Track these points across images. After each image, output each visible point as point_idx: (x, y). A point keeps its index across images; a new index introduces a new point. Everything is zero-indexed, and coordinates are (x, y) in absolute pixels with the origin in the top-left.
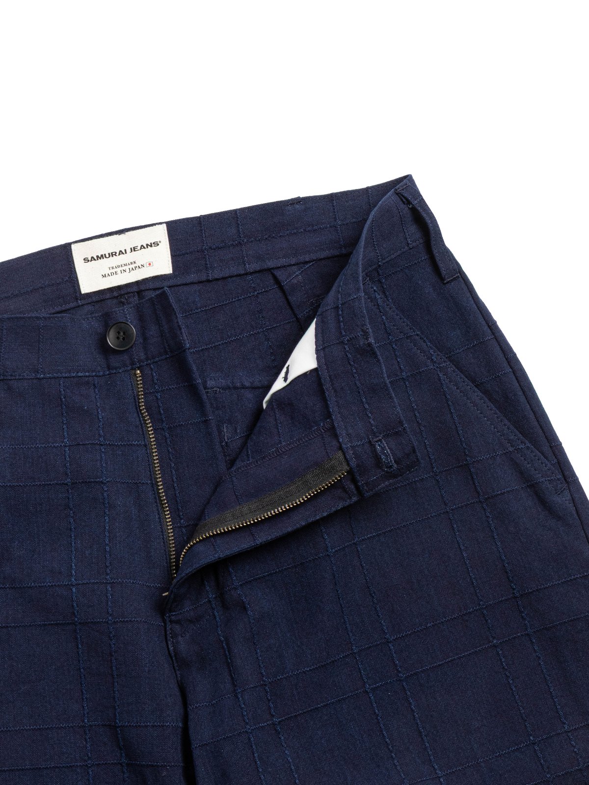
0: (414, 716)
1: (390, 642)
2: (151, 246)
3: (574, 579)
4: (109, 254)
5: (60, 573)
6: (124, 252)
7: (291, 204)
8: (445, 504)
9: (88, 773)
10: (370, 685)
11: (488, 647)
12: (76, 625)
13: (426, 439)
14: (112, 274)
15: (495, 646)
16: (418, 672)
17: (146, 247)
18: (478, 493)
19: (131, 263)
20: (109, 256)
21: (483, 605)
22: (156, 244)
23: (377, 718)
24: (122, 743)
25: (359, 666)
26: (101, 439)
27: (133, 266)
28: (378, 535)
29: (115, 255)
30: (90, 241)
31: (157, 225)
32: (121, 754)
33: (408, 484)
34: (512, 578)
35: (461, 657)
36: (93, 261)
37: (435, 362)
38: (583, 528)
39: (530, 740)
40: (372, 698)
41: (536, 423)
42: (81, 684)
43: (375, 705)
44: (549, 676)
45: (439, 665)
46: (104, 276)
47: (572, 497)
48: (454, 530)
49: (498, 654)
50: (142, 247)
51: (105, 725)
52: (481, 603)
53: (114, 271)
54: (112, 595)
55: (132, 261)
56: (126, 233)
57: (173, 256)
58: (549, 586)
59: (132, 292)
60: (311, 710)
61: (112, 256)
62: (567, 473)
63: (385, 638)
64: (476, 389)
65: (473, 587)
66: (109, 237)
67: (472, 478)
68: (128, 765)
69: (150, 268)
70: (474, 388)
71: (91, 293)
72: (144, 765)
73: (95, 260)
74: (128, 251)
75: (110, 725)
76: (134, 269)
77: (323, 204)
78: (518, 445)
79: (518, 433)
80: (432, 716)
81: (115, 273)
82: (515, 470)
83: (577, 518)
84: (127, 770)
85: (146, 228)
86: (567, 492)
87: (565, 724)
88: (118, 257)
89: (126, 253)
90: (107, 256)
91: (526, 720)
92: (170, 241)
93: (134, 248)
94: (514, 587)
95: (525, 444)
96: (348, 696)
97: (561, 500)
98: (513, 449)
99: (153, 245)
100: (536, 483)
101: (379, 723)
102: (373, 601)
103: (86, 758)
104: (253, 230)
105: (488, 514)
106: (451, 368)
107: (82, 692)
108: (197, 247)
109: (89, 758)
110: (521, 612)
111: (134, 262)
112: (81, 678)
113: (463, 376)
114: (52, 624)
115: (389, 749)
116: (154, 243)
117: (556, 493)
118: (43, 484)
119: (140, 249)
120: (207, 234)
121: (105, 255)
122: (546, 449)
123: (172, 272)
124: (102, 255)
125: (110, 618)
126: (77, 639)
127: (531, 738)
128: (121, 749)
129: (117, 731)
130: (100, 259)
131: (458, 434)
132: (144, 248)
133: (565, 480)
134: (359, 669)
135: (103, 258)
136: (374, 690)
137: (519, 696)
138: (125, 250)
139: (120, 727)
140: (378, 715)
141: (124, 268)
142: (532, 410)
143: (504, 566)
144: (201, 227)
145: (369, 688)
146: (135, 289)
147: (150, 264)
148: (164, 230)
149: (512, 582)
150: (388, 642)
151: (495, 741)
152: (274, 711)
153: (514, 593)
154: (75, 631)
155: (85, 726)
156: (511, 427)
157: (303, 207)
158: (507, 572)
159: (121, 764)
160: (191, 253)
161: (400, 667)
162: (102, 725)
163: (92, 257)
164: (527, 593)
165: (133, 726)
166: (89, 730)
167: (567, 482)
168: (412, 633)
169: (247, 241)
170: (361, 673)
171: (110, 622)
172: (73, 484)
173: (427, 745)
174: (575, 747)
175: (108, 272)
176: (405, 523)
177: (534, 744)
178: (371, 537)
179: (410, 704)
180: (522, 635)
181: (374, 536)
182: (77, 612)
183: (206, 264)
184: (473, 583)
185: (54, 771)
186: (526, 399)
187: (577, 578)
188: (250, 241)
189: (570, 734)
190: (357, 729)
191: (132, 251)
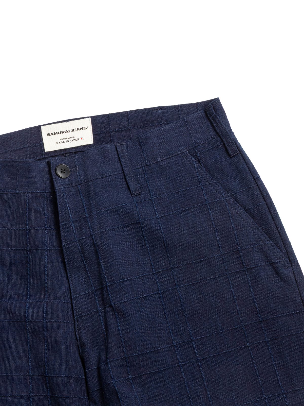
0: (203, 380)
1: (193, 341)
2: (83, 129)
3: (292, 314)
4: (60, 132)
5: (22, 296)
6: (68, 131)
7: (156, 110)
8: (226, 271)
9: (30, 400)
10: (181, 363)
11: (244, 347)
12: (26, 323)
13: (217, 236)
14: (62, 142)
15: (248, 347)
16: (207, 357)
17: (80, 129)
18: (243, 265)
19: (72, 137)
20: (61, 133)
21: (243, 325)
22: (85, 128)
23: (184, 380)
24: (48, 385)
25: (176, 352)
26: (46, 227)
27: (73, 139)
28: (190, 285)
29: (64, 133)
30: (51, 125)
31: (86, 118)
32: (48, 391)
33: (207, 259)
34: (259, 311)
35: (230, 351)
36: (52, 135)
37: (224, 197)
38: (298, 287)
39: (263, 397)
40: (182, 369)
41: (277, 231)
42: (28, 353)
43: (183, 373)
44: (276, 364)
45: (218, 355)
46: (57, 143)
47: (293, 271)
48: (230, 284)
49: (249, 351)
50: (78, 129)
51: (40, 375)
52: (242, 323)
53: (62, 141)
54: (46, 308)
55: (73, 136)
56: (70, 122)
57: (94, 135)
58: (278, 317)
59: (72, 152)
60: (149, 373)
61: (62, 133)
62: (291, 258)
63: (191, 339)
64: (245, 212)
65: (238, 315)
66: (61, 123)
67: (241, 258)
68: (51, 396)
69: (82, 140)
70: (244, 211)
71: (50, 151)
72: (59, 397)
73: (53, 135)
74: (71, 131)
75: (42, 375)
76: (73, 141)
77: (174, 110)
78: (266, 242)
79: (266, 235)
80: (213, 381)
81: (63, 142)
82: (263, 255)
83: (295, 282)
84: (50, 399)
85: (80, 120)
86: (290, 268)
87: (282, 389)
88: (65, 134)
89: (69, 132)
90: (60, 133)
91: (262, 387)
92: (92, 126)
93: (74, 129)
94: (260, 316)
95: (269, 242)
96: (170, 368)
97: (288, 272)
98: (263, 244)
99: (84, 129)
100: (274, 262)
101: (185, 383)
102: (185, 319)
103: (29, 392)
104: (136, 122)
105: (248, 277)
106: (232, 200)
107: (29, 357)
108: (107, 130)
109: (31, 392)
110: (263, 329)
111: (74, 137)
112: (28, 350)
113: (238, 205)
114: (14, 321)
115: (189, 397)
116: (84, 128)
117: (284, 268)
118: (16, 249)
119: (77, 130)
120: (112, 124)
121: (58, 132)
122: (281, 245)
123: (93, 143)
124: (57, 133)
125: (44, 320)
126: (26, 329)
127: (264, 396)
128: (48, 388)
129: (46, 378)
130: (56, 134)
131: (235, 234)
132: (79, 130)
133: (290, 262)
134: (176, 354)
135: (57, 134)
136: (183, 365)
137: (259, 373)
138: (69, 130)
139: (47, 376)
140: (184, 379)
141: (68, 140)
142: (275, 224)
143: (255, 305)
144: (109, 120)
145: (180, 364)
146: (73, 151)
147: (82, 139)
148: (90, 121)
149: (259, 313)
150: (192, 341)
151: (245, 396)
152: (130, 372)
153: (259, 319)
154: (26, 325)
155: (30, 375)
156: (263, 232)
157: (163, 111)
158: (256, 308)
159: (47, 396)
160: (103, 133)
161: (198, 354)
162: (38, 375)
163: (52, 133)
164: (266, 320)
165: (54, 376)
166: (31, 378)
167: (291, 263)
168: (205, 337)
169: (133, 128)
170: (177, 356)
171: (44, 321)
172: (30, 250)
173: (209, 396)
174: (287, 402)
175: (60, 141)
176: (204, 280)
177: (265, 399)
178: (186, 286)
179: (202, 374)
180: (262, 342)
181: (188, 285)
182: (28, 316)
183: (111, 139)
184: (238, 313)
185: (12, 398)
186: (272, 218)
187: (293, 313)
188: (134, 128)
189: (284, 395)
190: (173, 385)
191: (72, 131)
